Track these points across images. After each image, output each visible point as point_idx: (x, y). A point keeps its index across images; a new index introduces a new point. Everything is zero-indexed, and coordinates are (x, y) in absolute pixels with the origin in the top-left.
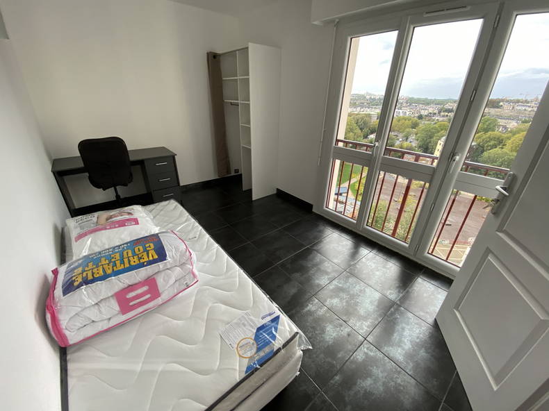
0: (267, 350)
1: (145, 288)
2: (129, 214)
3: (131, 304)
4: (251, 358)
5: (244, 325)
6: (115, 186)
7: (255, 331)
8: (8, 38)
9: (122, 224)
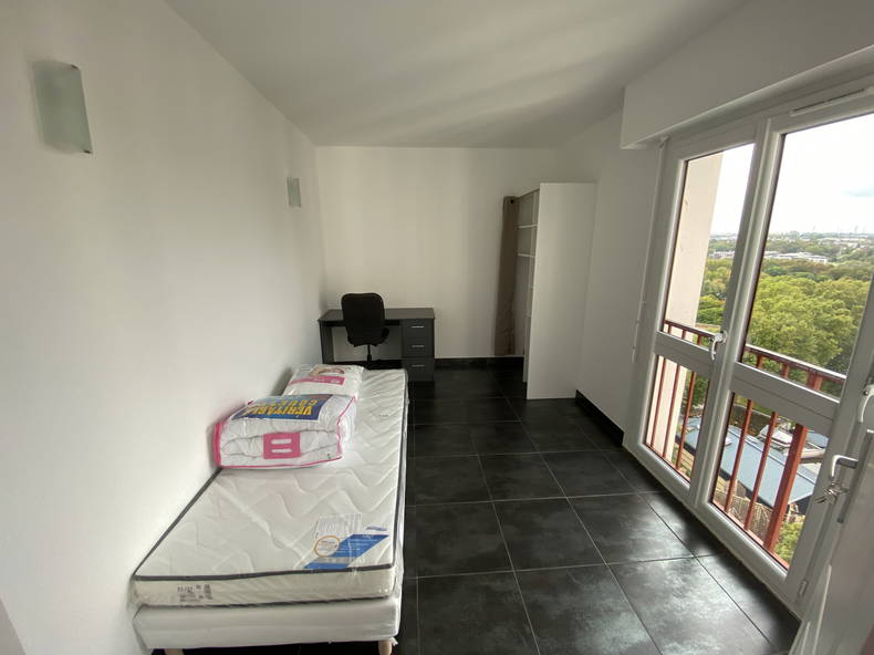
0: (342, 560)
1: (288, 441)
2: (342, 372)
3: (274, 451)
4: (321, 557)
5: (346, 523)
6: (369, 344)
7: (349, 536)
8: (300, 206)
9: (328, 380)
